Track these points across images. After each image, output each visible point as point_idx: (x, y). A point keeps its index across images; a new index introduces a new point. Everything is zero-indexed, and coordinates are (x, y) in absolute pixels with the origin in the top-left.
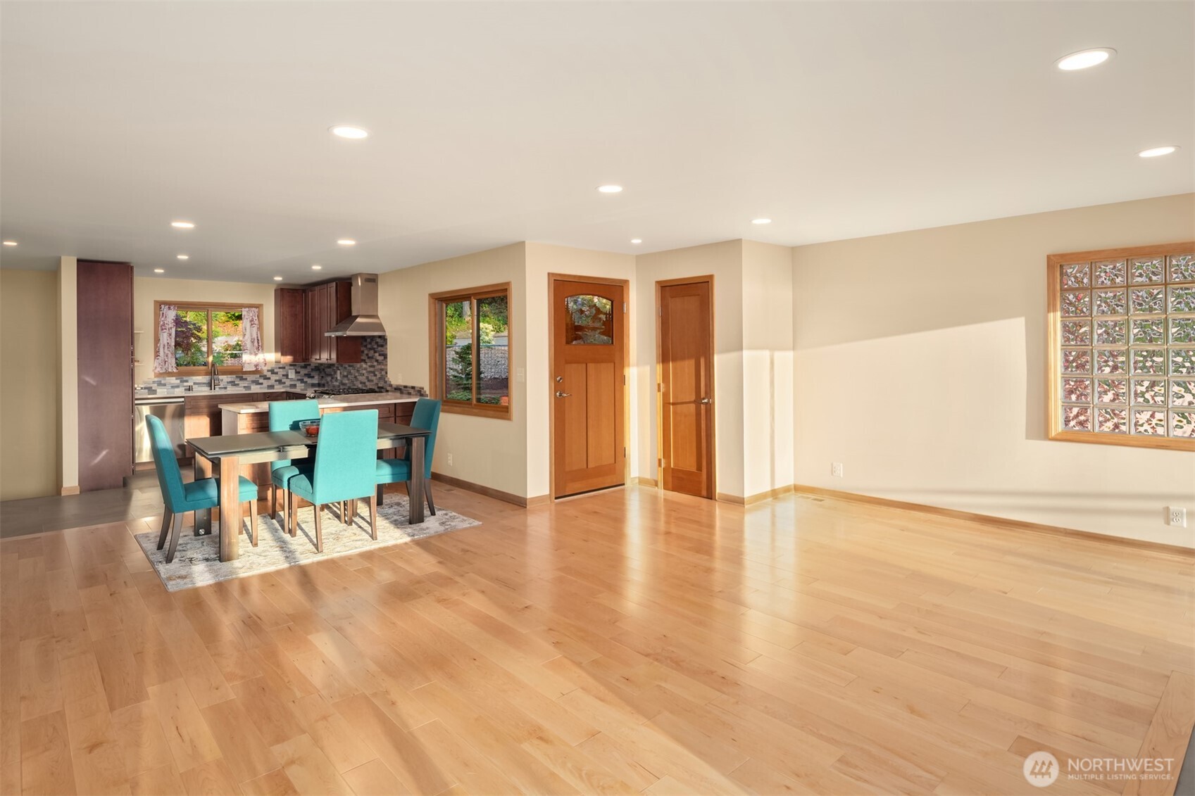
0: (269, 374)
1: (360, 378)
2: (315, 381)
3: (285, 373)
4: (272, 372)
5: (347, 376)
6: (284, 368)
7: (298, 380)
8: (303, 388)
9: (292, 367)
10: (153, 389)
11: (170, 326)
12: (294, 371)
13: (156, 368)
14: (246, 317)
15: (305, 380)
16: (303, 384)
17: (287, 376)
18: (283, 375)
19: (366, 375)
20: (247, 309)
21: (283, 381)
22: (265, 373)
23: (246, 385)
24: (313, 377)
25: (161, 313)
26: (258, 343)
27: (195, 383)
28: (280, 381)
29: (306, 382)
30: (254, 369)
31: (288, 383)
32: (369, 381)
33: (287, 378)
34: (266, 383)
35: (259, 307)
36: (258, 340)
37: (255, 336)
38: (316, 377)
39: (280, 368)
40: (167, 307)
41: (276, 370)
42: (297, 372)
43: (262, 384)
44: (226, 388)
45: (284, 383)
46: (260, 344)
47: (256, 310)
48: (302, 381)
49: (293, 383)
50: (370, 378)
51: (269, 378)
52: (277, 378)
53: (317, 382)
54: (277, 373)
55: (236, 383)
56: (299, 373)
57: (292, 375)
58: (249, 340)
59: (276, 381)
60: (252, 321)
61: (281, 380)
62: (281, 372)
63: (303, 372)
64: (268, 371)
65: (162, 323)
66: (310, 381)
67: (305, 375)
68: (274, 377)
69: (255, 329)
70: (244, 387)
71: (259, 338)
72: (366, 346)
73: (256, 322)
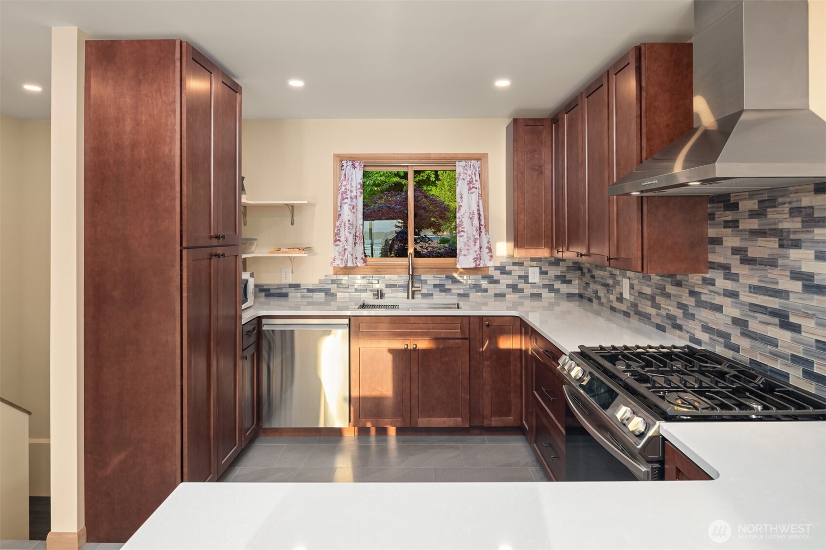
0: (497, 275)
1: (705, 315)
2: (574, 289)
3: (522, 273)
4: (502, 270)
5: (652, 298)
6: (521, 264)
7: (545, 286)
8: (553, 300)
9: (534, 263)
10: (332, 291)
11: (354, 194)
12: (538, 268)
13: (334, 259)
14: (462, 177)
15: (556, 287)
16: (553, 295)
17: (525, 278)
18: (520, 277)
19: (731, 310)
20: (463, 163)
21: (520, 286)
22: (492, 272)
23: (462, 292)
24: (570, 282)
25: (343, 172)
26: (479, 219)
27: (389, 286)
28: (514, 288)
29: (558, 290)
30: (472, 265)
31: (528, 290)
32: (747, 334)
33: (527, 282)
34: (493, 289)
35: (481, 158)
36: (479, 214)
37: (474, 208)
38: (576, 282)
39: (514, 264)
40: (350, 163)
41: (508, 268)
42: (543, 273)
43: (486, 291)
44: (431, 295)
45: (522, 291)
46: (483, 222)
47: (477, 164)
48: (551, 288)
49: (535, 291)
50: (754, 326)
51: (497, 282)
52: (510, 282)
53: (577, 291)
54: (509, 273)
55: (447, 287)
56: (546, 273)
57: (534, 275)
58: (467, 216)
59: (508, 286)
60: (470, 182)
61: (517, 285)
62: (517, 271)
63: (554, 271)
64: (496, 268)
65: (343, 189)
66: (564, 288)
67: (557, 277)
68: (505, 280)
69: (475, 197)
70: (459, 295)
71: (482, 212)
72: (733, 224)
73: (478, 185)
